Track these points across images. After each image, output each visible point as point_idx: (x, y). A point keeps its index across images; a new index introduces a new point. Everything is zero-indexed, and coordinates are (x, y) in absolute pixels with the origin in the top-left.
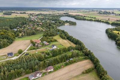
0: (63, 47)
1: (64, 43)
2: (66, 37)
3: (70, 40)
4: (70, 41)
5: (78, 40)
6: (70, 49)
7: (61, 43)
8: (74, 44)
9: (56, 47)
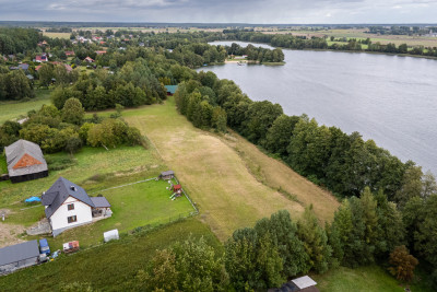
0: (179, 209)
1: (201, 159)
2: (220, 115)
3: (256, 138)
4: (255, 141)
5: (335, 133)
6: (274, 261)
7: (167, 157)
8: (297, 177)
9: (84, 214)
